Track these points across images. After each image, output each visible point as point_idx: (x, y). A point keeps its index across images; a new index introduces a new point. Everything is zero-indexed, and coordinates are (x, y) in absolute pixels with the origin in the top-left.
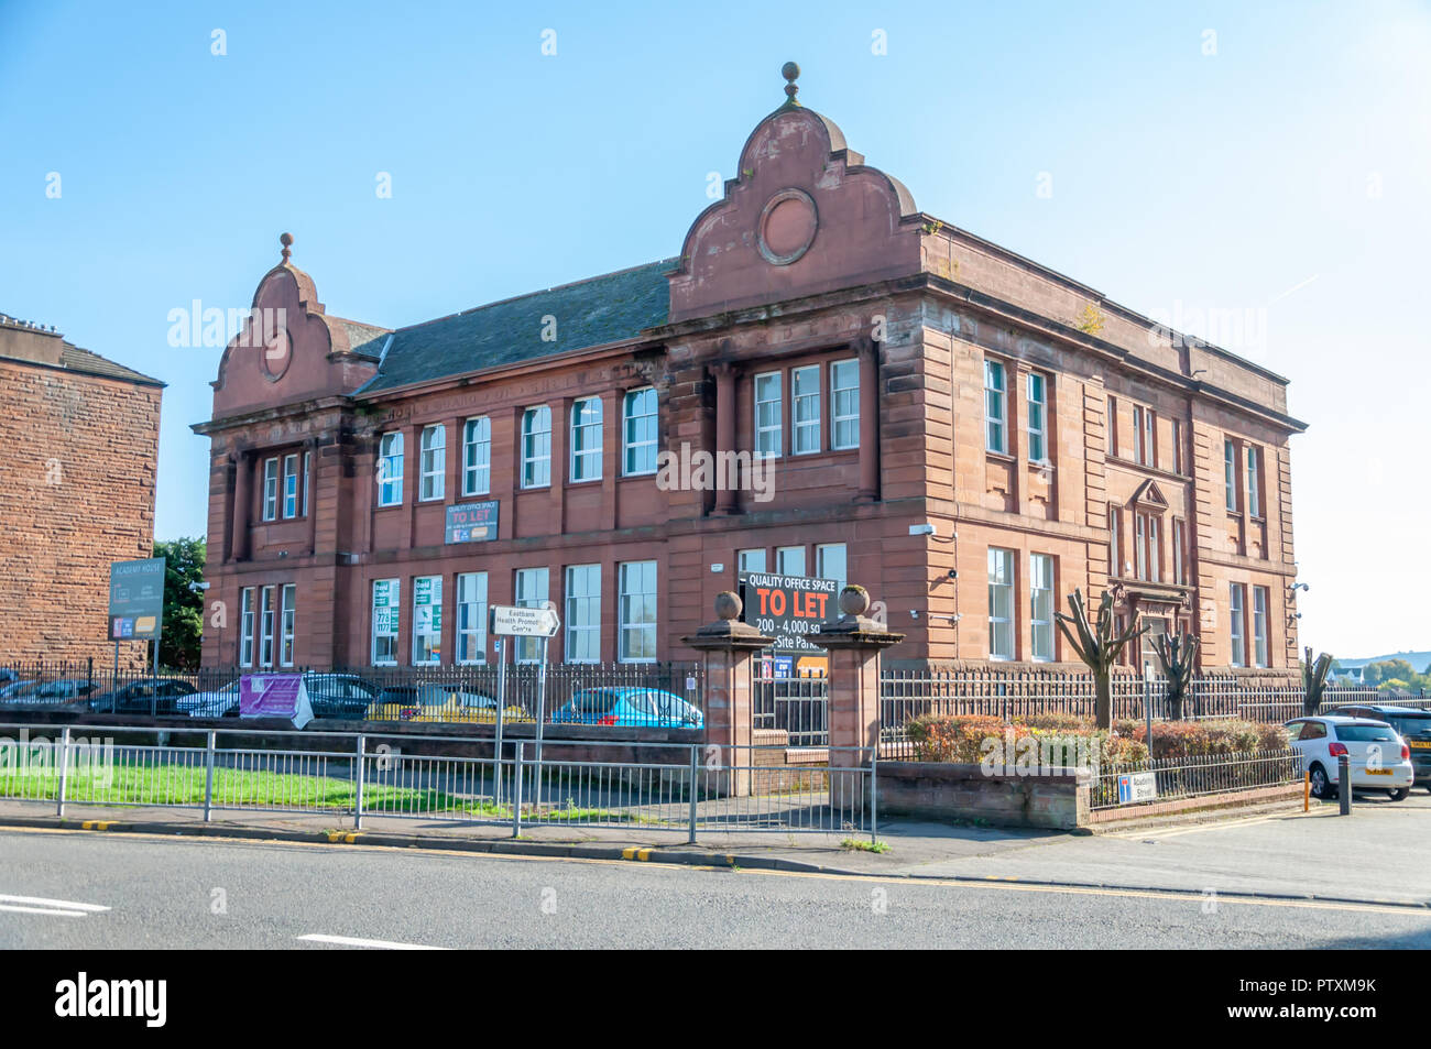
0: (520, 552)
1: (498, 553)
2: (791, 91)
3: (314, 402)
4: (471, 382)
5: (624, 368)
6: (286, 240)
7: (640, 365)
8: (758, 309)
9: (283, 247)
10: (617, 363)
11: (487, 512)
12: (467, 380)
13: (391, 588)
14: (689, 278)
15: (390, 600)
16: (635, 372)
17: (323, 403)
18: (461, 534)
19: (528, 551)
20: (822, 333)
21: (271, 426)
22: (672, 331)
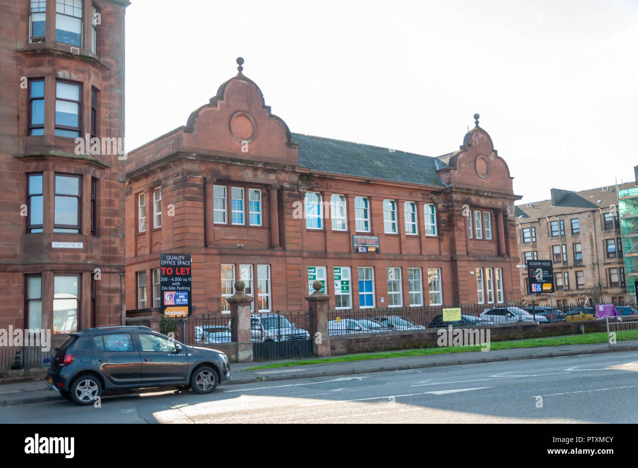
0: (390, 260)
1: (381, 259)
2: (477, 123)
3: (294, 167)
4: (372, 182)
5: (426, 195)
6: (240, 61)
7: (432, 196)
8: (485, 192)
9: (238, 65)
10: (423, 192)
11: (374, 241)
12: (369, 180)
13: (316, 271)
14: (457, 172)
15: (316, 277)
16: (430, 197)
17: (299, 169)
18: (363, 249)
19: (394, 260)
20: (494, 203)
21: (245, 169)
22: (461, 190)
